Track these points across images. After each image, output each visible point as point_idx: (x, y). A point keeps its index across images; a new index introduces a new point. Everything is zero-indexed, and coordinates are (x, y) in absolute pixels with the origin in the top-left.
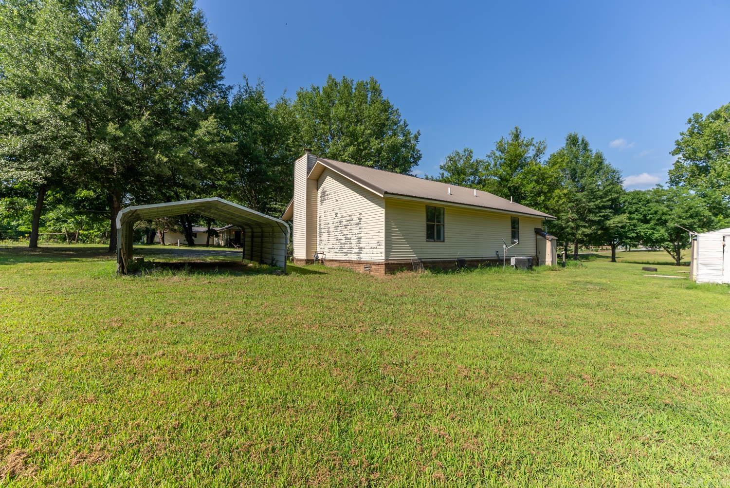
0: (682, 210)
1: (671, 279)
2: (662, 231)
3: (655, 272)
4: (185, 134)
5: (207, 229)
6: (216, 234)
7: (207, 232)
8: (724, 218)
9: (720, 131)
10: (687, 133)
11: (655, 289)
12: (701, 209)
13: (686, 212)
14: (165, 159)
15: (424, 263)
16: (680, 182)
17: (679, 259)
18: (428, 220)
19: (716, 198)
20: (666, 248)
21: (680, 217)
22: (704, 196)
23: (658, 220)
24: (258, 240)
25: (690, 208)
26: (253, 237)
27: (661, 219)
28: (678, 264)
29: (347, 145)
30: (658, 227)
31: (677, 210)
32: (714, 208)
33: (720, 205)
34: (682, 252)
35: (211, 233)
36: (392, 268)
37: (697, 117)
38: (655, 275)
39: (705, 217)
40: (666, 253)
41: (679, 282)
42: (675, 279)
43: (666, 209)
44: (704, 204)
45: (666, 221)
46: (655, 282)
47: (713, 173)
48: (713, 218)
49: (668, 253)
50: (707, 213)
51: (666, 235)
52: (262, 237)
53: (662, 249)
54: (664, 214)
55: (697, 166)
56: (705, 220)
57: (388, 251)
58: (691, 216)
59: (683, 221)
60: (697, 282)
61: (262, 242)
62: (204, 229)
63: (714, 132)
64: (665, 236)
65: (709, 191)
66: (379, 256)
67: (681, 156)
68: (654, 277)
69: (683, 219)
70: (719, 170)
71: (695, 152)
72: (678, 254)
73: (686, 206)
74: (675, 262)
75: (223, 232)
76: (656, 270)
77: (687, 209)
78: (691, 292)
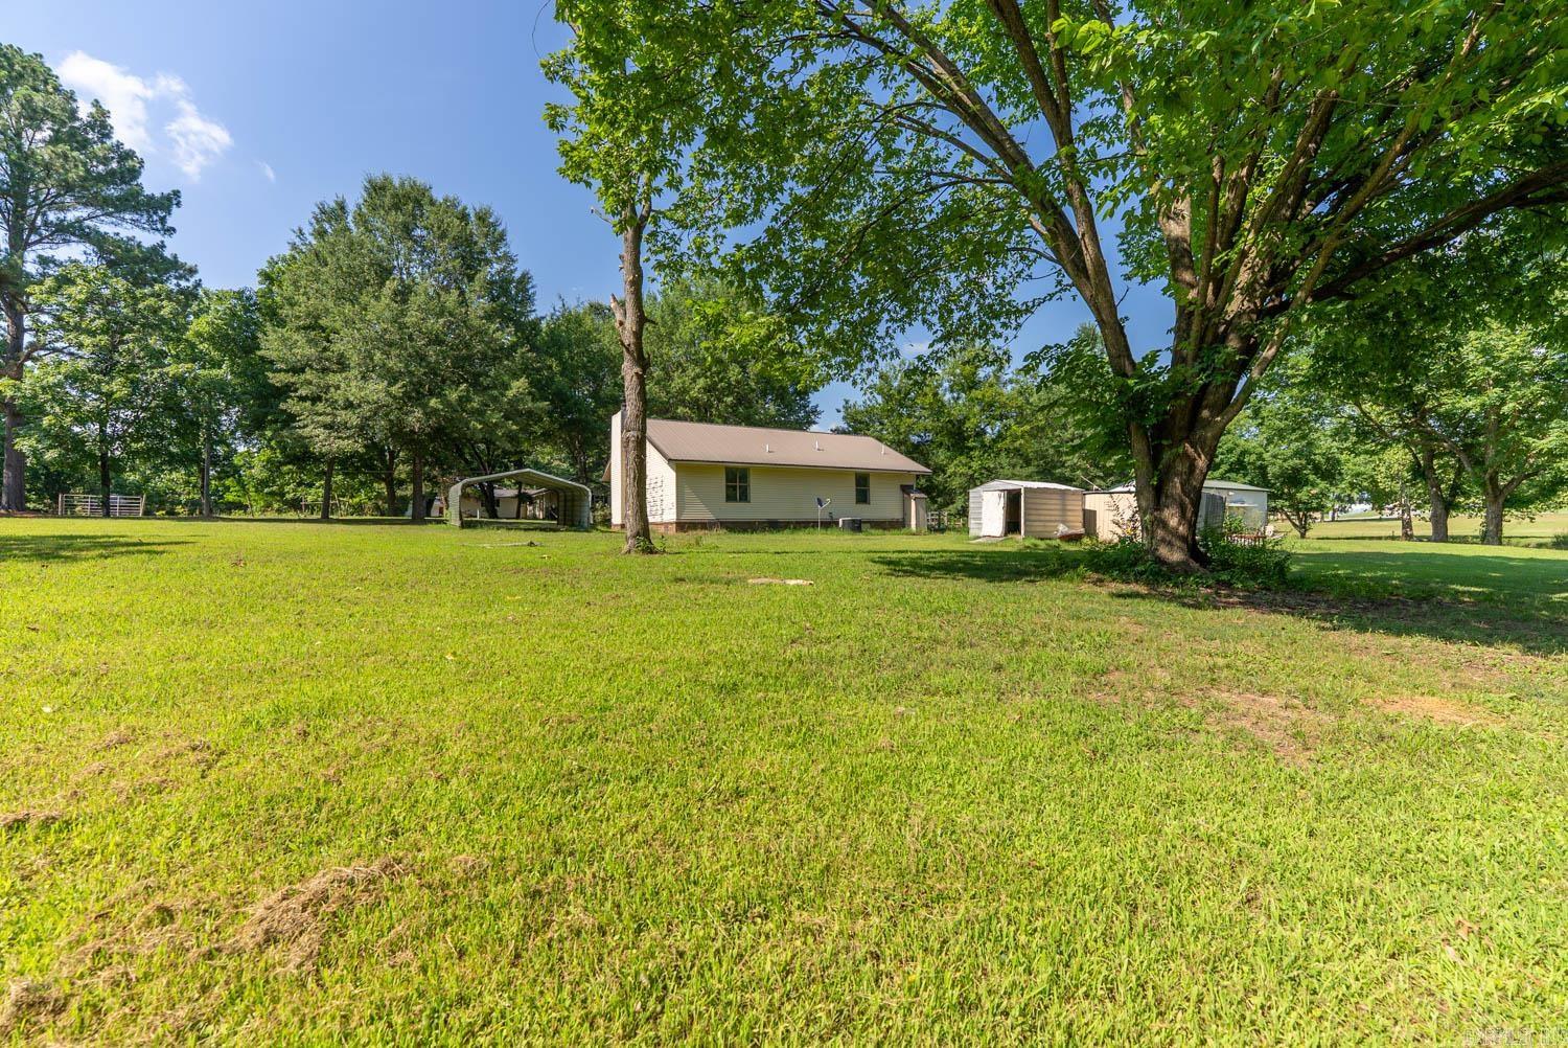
4: (495, 393)
5: (516, 492)
6: (530, 500)
7: (517, 496)
14: (480, 427)
15: (722, 523)
18: (727, 481)
24: (569, 504)
26: (565, 500)
29: (698, 376)
35: (523, 498)
36: (682, 526)
52: (573, 500)
57: (679, 512)
61: (573, 506)
62: (513, 492)
66: (671, 516)
75: (541, 498)
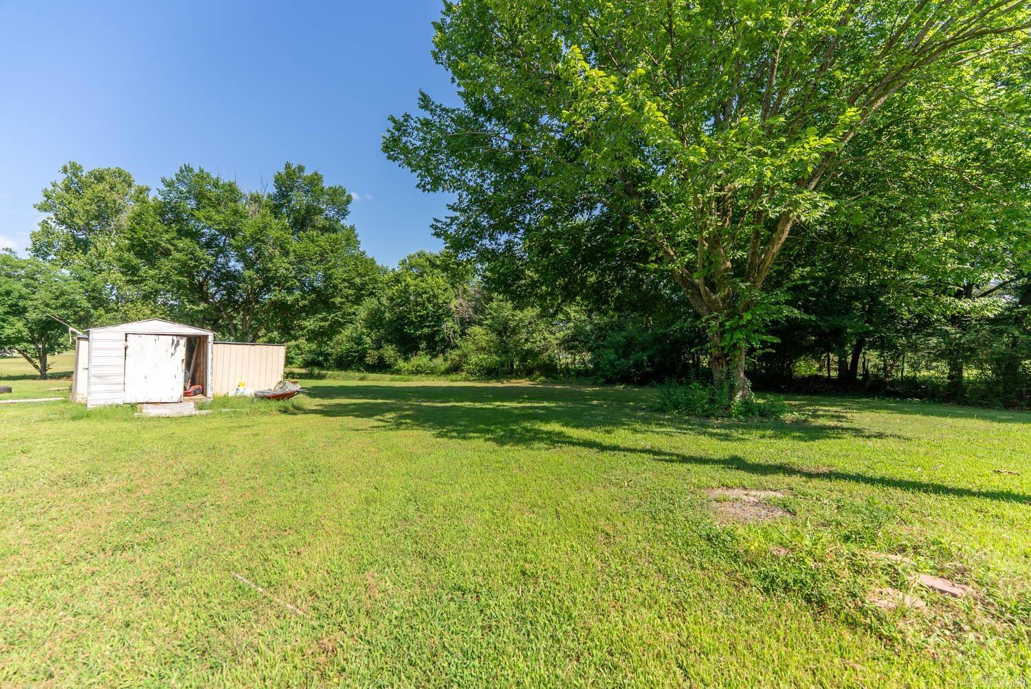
0: (51, 295)
1: (40, 404)
2: (20, 325)
3: (7, 395)
8: (106, 312)
9: (104, 198)
10: (62, 186)
11: (16, 429)
12: (78, 297)
13: (57, 298)
16: (49, 255)
17: (44, 367)
19: (95, 285)
20: (23, 352)
21: (47, 305)
22: (82, 280)
23: (11, 306)
25: (62, 294)
27: (16, 305)
28: (44, 377)
30: (11, 319)
31: (42, 295)
32: (94, 298)
33: (101, 294)
34: (49, 358)
37: (76, 169)
38: (10, 401)
39: (82, 310)
40: (24, 360)
41: (57, 407)
42: (47, 403)
43: (24, 291)
44: (81, 290)
45: (25, 310)
46: (12, 414)
47: (93, 250)
48: (92, 311)
49: (26, 361)
50: (86, 304)
51: (26, 333)
53: (16, 354)
54: (21, 297)
55: (73, 236)
56: (82, 313)
58: (63, 306)
59: (52, 311)
60: (88, 406)
63: (98, 197)
64: (24, 334)
65: (87, 274)
67: (51, 215)
68: (8, 405)
69: (51, 308)
70: (101, 248)
71: (72, 215)
72: (43, 361)
73: (57, 289)
74: (39, 374)
76: (9, 390)
77: (58, 294)
78: (83, 424)
